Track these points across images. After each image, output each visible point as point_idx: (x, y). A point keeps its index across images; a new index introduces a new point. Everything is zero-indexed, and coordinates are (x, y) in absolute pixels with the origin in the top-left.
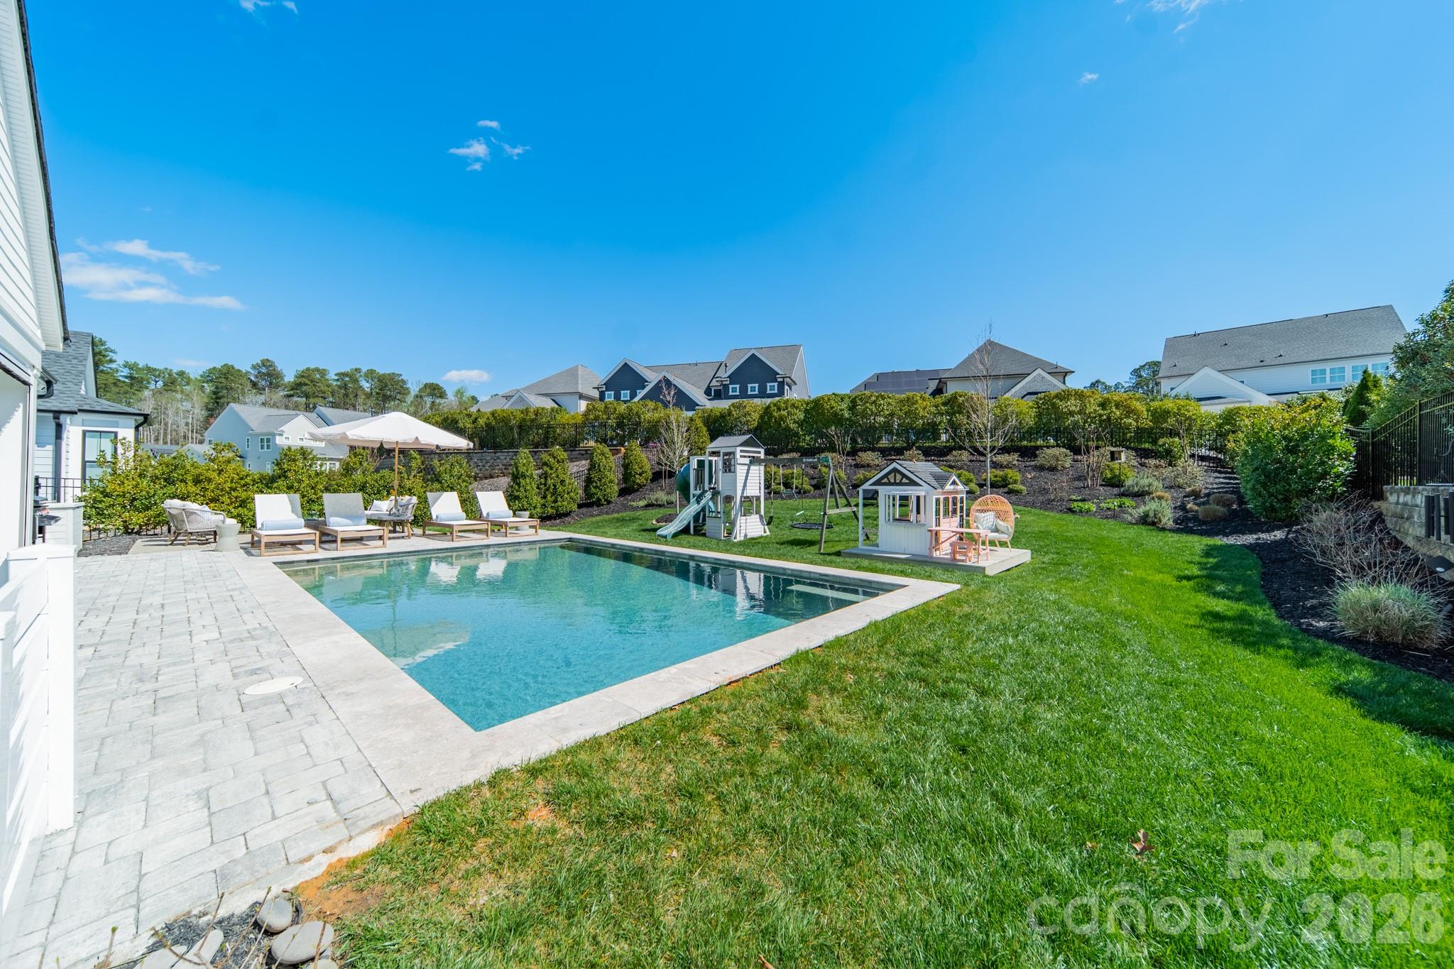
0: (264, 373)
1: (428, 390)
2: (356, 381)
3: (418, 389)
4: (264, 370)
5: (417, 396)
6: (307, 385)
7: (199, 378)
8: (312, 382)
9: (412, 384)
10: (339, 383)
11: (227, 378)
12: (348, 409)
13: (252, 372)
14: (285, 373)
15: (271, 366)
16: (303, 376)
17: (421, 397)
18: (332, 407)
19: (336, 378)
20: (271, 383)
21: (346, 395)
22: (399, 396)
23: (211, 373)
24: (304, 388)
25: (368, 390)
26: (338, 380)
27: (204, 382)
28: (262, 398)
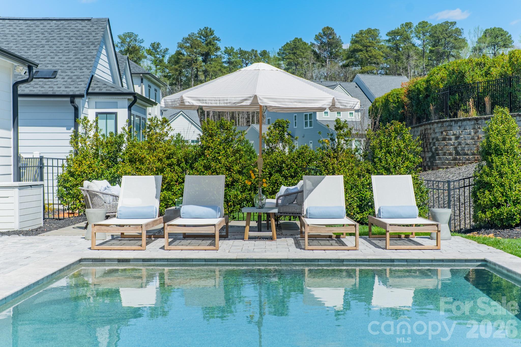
0: (325, 44)
1: (488, 39)
2: (407, 39)
3: (476, 40)
4: (325, 40)
5: (475, 49)
6: (361, 51)
7: (277, 56)
8: (364, 46)
9: (469, 33)
10: (390, 44)
11: (294, 54)
12: (399, 75)
13: (316, 43)
14: (343, 41)
15: (331, 34)
16: (356, 42)
17: (480, 49)
18: (386, 74)
19: (388, 38)
20: (331, 53)
21: (397, 59)
22: (454, 52)
23: (285, 50)
24: (358, 55)
25: (421, 48)
26: (389, 41)
27: (279, 60)
28: (324, 71)
